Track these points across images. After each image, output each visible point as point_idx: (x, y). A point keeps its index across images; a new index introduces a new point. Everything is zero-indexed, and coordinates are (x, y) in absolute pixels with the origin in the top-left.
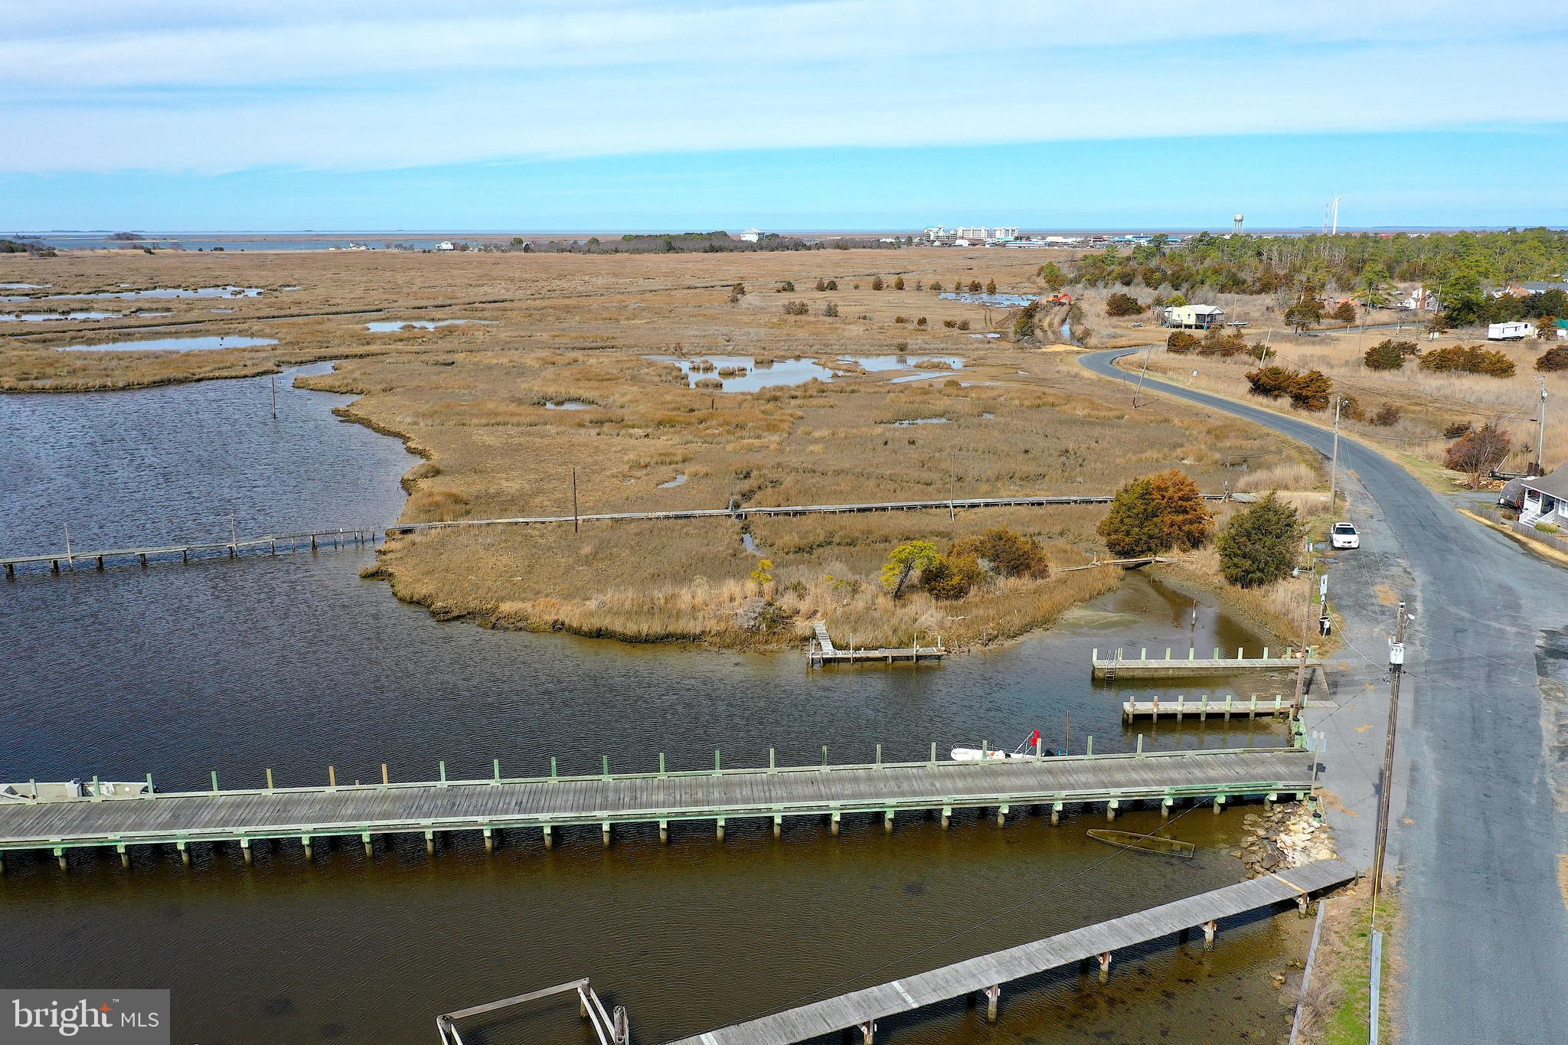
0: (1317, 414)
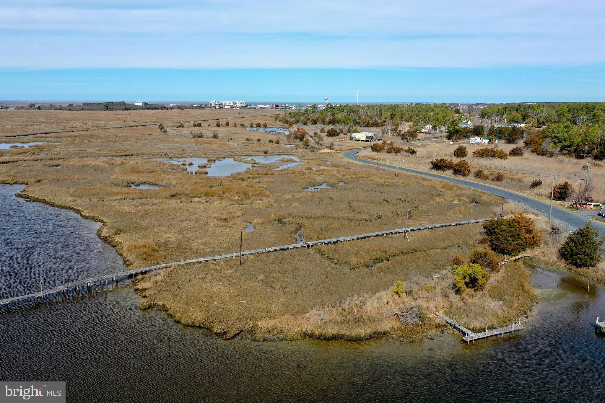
0: (467, 177)
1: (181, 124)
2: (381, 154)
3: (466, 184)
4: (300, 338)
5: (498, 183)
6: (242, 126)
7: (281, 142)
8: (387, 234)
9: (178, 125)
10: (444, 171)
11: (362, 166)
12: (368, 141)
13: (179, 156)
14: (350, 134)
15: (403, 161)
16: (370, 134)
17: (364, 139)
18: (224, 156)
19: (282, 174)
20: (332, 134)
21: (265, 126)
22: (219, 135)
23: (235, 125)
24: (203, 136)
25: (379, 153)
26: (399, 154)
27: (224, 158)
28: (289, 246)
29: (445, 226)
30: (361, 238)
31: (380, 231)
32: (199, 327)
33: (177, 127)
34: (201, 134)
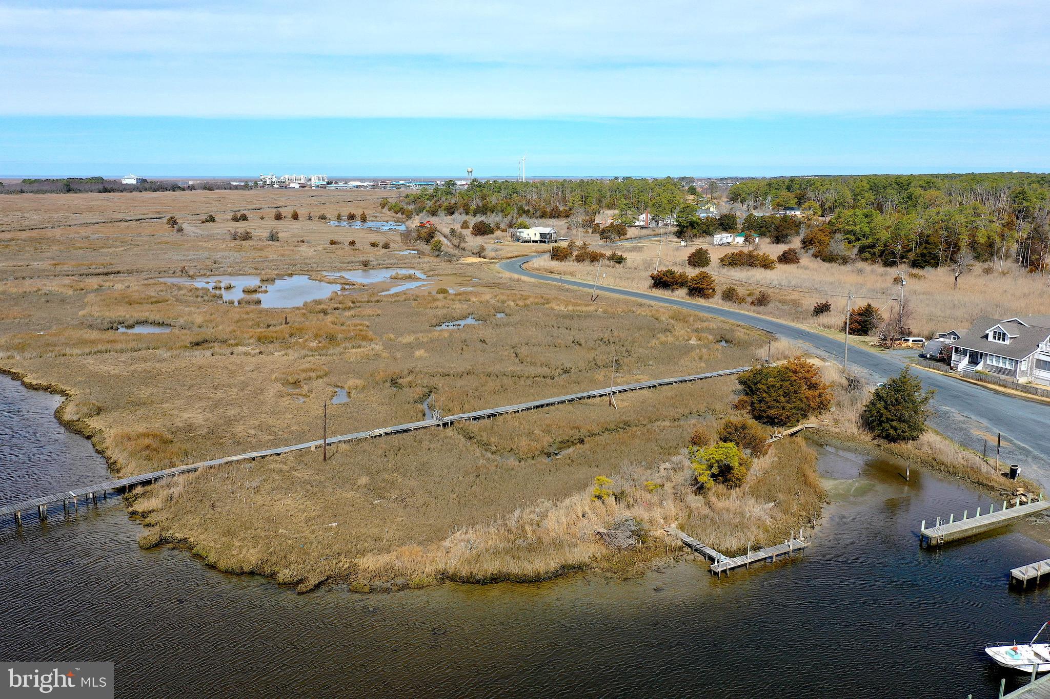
0: (710, 300)
1: (211, 216)
2: (567, 263)
3: (709, 312)
4: (435, 582)
5: (761, 308)
6: (322, 219)
7: (392, 245)
8: (580, 399)
9: (204, 218)
10: (673, 291)
11: (535, 285)
12: (545, 242)
13: (208, 273)
14: (512, 230)
15: (604, 275)
16: (547, 230)
17: (538, 238)
18: (290, 272)
19: (395, 301)
20: (482, 230)
21: (364, 219)
22: (280, 235)
23: (310, 218)
24: (251, 237)
25: (563, 263)
26: (596, 264)
27: (291, 275)
28: (411, 426)
29: (676, 382)
30: (537, 407)
31: (567, 394)
32: (252, 574)
33: (203, 222)
34: (247, 233)
